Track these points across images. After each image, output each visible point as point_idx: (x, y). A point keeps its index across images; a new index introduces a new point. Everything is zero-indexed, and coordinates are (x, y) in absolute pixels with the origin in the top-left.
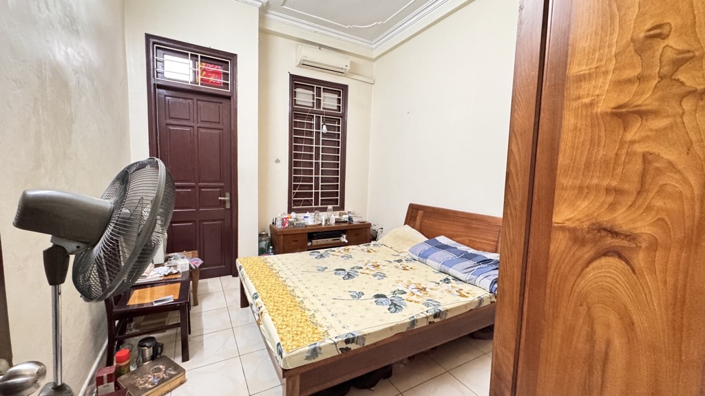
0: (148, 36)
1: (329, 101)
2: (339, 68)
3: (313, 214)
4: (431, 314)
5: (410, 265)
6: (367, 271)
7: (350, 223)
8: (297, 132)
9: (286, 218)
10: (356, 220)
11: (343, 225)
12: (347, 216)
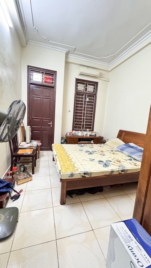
0: (28, 66)
1: (90, 89)
2: (95, 75)
3: (81, 132)
4: (120, 170)
5: (116, 153)
6: (98, 153)
7: (95, 136)
8: (77, 101)
9: (71, 132)
10: (97, 136)
11: (92, 137)
12: (94, 134)
